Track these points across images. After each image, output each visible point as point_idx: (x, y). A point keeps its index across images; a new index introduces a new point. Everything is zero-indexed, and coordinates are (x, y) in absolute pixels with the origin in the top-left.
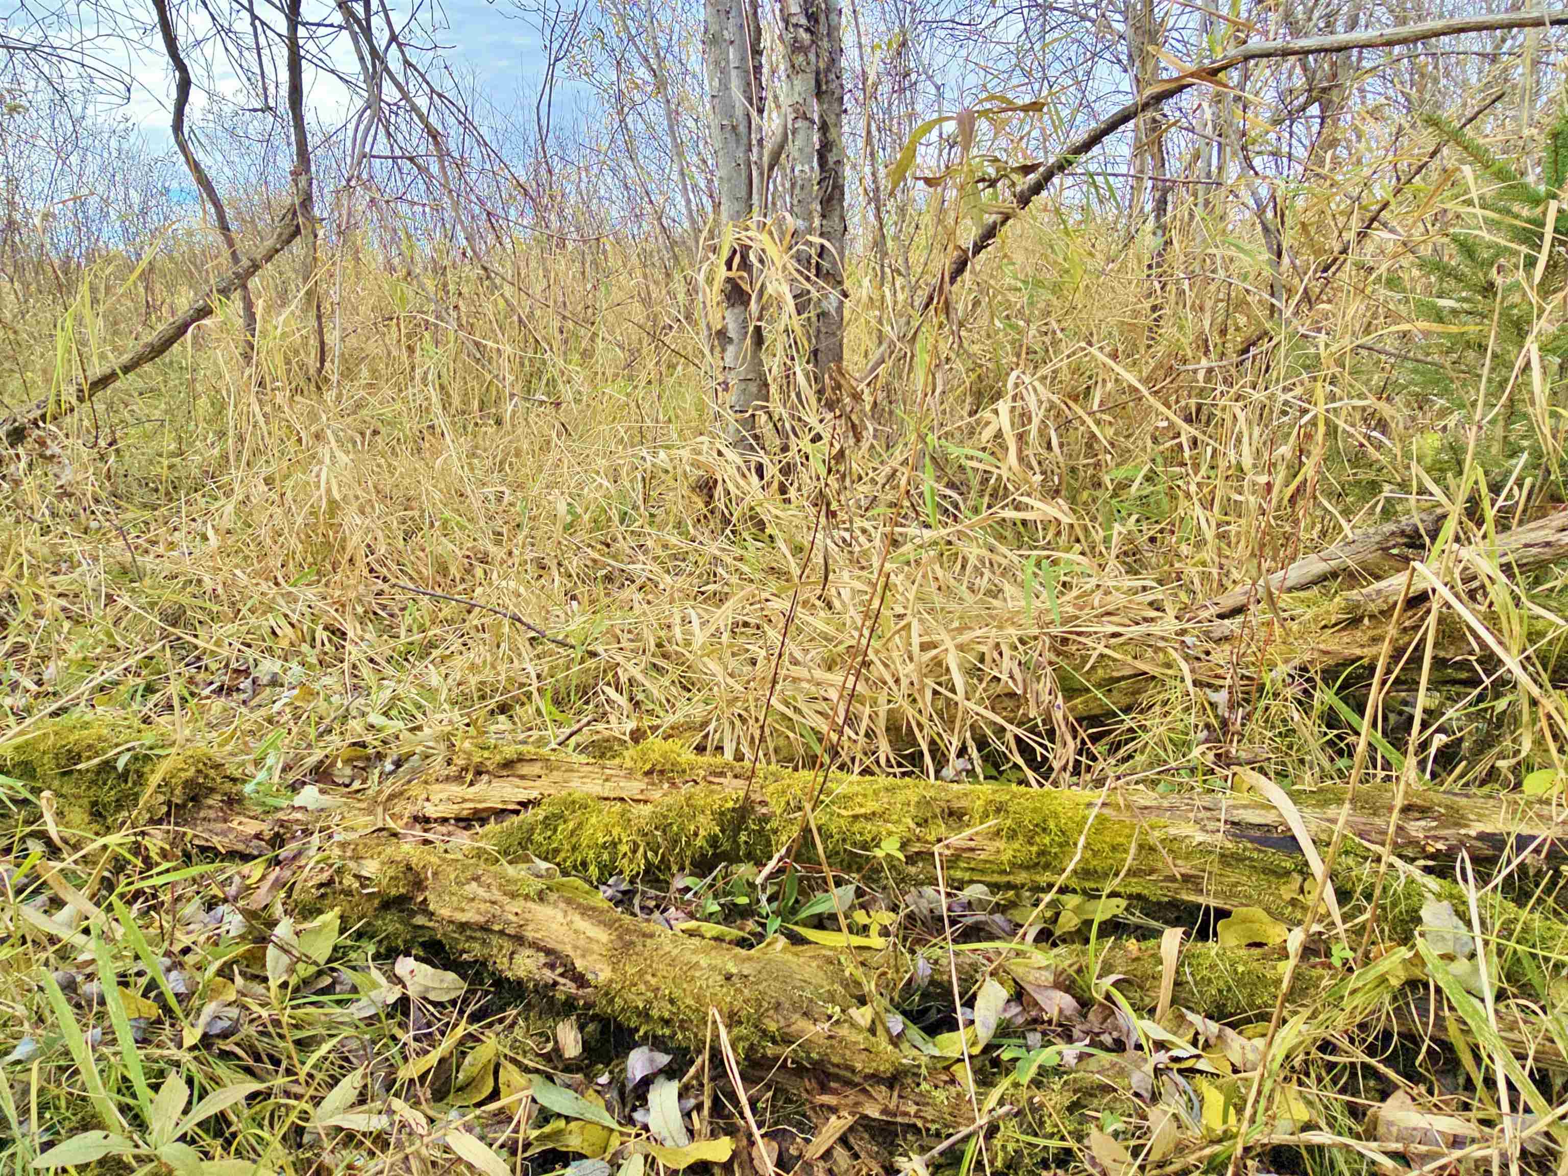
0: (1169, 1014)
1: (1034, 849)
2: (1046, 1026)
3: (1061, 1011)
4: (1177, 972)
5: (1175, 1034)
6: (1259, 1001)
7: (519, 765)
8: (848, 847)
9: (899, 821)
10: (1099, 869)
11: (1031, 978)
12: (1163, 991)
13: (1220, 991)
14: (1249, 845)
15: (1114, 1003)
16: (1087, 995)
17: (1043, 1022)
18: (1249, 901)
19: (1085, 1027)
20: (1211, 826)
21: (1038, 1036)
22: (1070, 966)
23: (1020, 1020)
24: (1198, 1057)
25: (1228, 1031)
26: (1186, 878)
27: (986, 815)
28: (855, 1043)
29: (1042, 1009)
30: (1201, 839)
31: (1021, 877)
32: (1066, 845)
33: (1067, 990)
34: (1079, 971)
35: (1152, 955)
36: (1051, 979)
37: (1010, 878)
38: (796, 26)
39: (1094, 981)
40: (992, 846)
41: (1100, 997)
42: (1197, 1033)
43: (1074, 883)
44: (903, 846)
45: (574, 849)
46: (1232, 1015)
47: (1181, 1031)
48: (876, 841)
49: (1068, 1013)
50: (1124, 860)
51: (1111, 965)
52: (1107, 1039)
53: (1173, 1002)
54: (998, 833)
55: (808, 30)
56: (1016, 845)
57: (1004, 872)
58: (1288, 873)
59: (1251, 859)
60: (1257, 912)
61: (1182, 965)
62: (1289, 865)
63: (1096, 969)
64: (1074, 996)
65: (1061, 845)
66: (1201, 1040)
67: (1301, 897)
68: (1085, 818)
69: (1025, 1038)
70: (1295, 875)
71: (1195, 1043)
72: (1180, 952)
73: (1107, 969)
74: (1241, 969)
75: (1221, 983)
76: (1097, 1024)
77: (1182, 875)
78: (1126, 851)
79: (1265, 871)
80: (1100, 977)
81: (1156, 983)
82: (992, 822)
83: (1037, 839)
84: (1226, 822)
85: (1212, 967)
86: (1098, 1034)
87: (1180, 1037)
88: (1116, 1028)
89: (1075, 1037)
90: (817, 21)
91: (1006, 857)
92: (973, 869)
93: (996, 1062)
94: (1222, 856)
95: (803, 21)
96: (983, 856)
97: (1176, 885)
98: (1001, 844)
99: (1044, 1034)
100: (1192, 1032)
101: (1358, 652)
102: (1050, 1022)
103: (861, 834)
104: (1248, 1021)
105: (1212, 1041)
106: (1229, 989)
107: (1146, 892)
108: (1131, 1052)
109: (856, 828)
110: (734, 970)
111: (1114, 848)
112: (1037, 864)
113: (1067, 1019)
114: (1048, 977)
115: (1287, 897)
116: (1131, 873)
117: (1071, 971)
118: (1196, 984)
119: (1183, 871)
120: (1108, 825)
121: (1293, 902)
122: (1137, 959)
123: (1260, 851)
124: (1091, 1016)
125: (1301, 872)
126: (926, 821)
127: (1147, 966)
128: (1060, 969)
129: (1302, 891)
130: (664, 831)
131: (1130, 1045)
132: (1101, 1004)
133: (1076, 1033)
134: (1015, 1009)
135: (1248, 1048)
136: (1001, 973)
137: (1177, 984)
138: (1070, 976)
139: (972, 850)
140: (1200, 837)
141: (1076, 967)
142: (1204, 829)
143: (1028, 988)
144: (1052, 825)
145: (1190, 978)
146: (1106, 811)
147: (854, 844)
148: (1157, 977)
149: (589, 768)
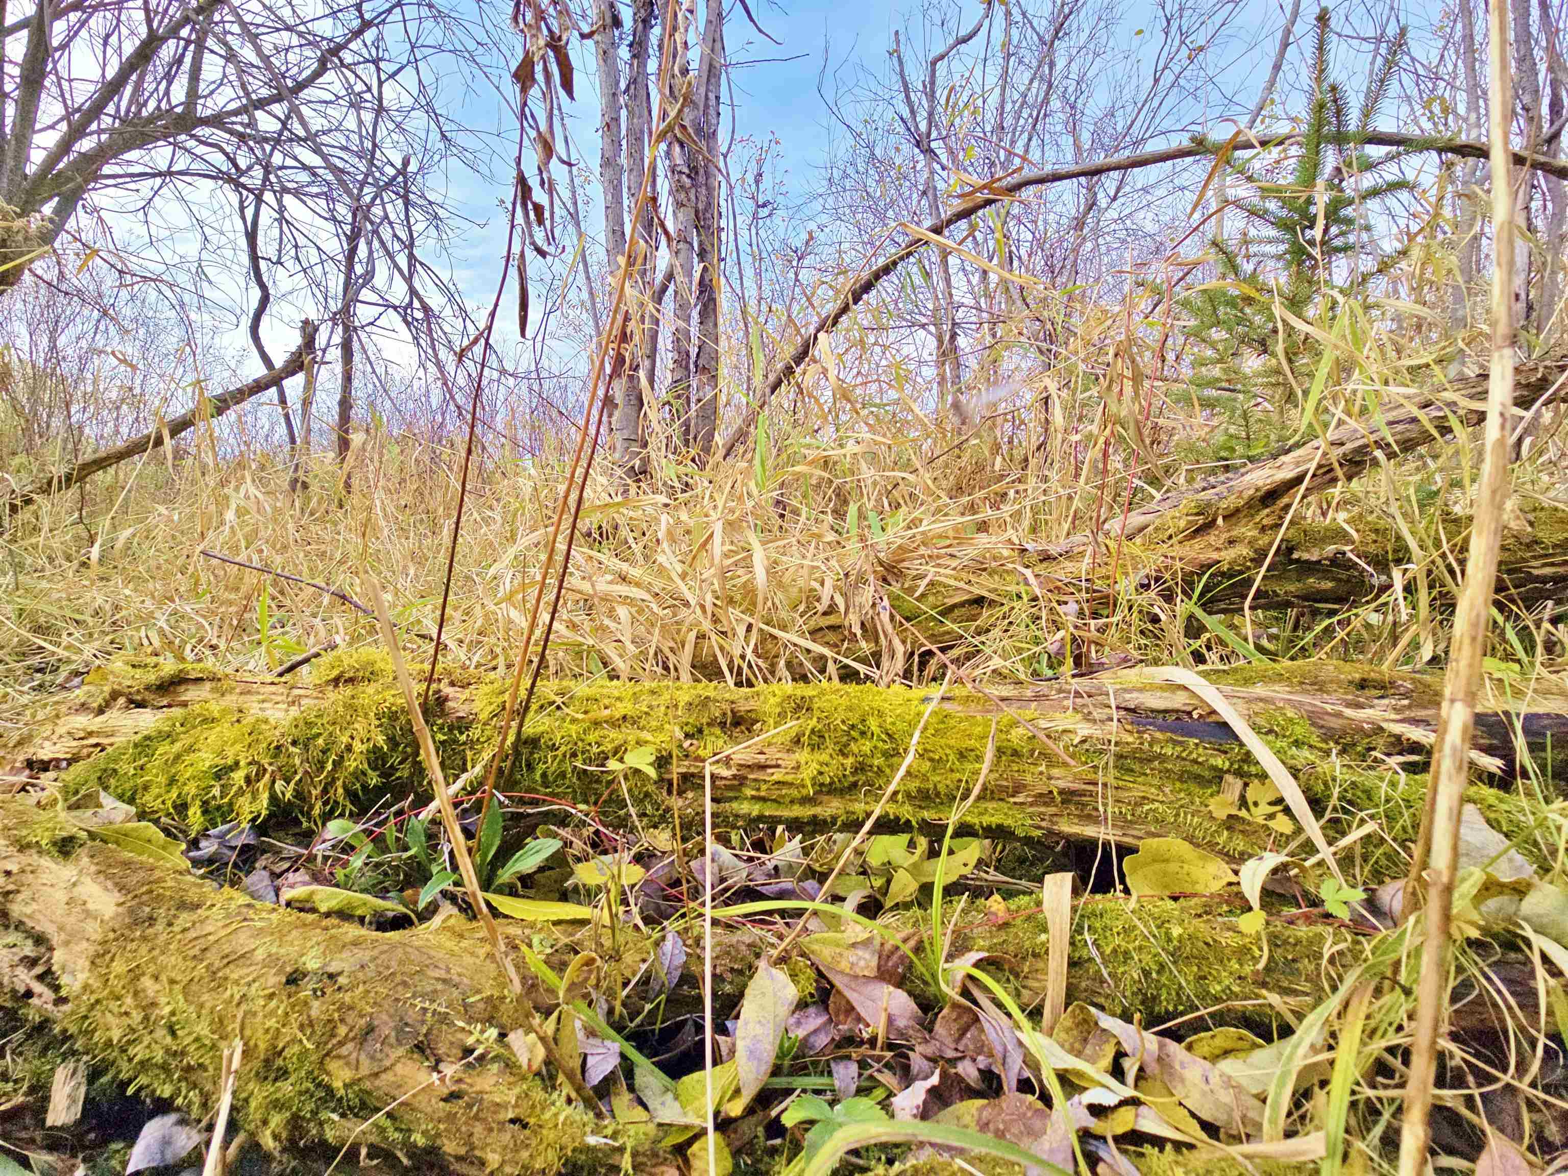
0: (1066, 1020)
1: (849, 761)
2: (864, 1050)
3: (890, 1020)
4: (1072, 943)
5: (1079, 1054)
6: (1215, 988)
7: (182, 688)
8: (579, 764)
9: (660, 729)
10: (941, 788)
11: (844, 965)
12: (1051, 975)
13: (1146, 973)
14: (1158, 735)
15: (976, 1003)
16: (933, 989)
17: (862, 1042)
18: (1162, 827)
19: (929, 1050)
20: (1097, 714)
21: (854, 1068)
22: (905, 941)
23: (822, 1041)
24: (1134, 1102)
25: (1173, 1046)
26: (1068, 796)
27: (782, 715)
28: (499, 1106)
29: (859, 1019)
30: (1086, 732)
31: (831, 808)
32: (894, 754)
33: (900, 982)
34: (919, 949)
35: (1029, 918)
36: (874, 963)
37: (817, 810)
38: (680, 172)
39: (942, 965)
40: (789, 761)
41: (952, 992)
42: (1120, 1055)
43: (906, 812)
44: (662, 762)
45: (172, 782)
46: (1170, 1016)
47: (1088, 1050)
48: (618, 752)
49: (901, 1023)
50: (977, 773)
51: (966, 938)
52: (968, 1071)
53: (1070, 996)
54: (797, 741)
55: (689, 176)
56: (825, 757)
57: (805, 801)
58: (1218, 776)
59: (1162, 758)
60: (1174, 844)
61: (1079, 930)
62: (1220, 762)
63: (943, 944)
64: (910, 993)
65: (886, 755)
66: (1130, 1067)
67: (1243, 813)
68: (919, 714)
69: (830, 1074)
70: (1229, 778)
71: (1117, 1072)
72: (1074, 909)
73: (959, 948)
74: (1176, 931)
75: (1147, 958)
76: (949, 1041)
77: (1061, 792)
78: (979, 759)
79: (1184, 777)
80: (950, 957)
81: (1040, 965)
82: (791, 726)
83: (853, 747)
84: (1118, 708)
85: (1127, 931)
86: (953, 1062)
87: (1092, 1060)
88: (982, 1048)
89: (915, 1069)
90: (697, 173)
91: (807, 774)
92: (764, 799)
93: (775, 1128)
94: (1120, 757)
95: (686, 171)
96: (778, 775)
97: (1052, 810)
98: (802, 755)
99: (863, 1065)
100: (1109, 1052)
101: (1215, 556)
102: (873, 1042)
103: (599, 744)
104: (1199, 1026)
105: (1153, 1068)
106: (1162, 967)
107: (1009, 822)
108: (1012, 1097)
109: (592, 737)
110: (312, 963)
111: (962, 755)
112: (855, 785)
113: (902, 1034)
114: (867, 961)
115: (1221, 814)
116: (987, 794)
117: (906, 949)
118: (1105, 962)
119: (1062, 784)
120: (952, 722)
121: (1232, 822)
122: (1006, 925)
123: (1176, 743)
124: (939, 1028)
125: (1239, 773)
126: (700, 731)
127: (1022, 934)
128: (888, 947)
129: (1243, 802)
130: (306, 747)
131: (1010, 1082)
132: (955, 1006)
133: (917, 1061)
134: (814, 1020)
135: (1215, 1079)
136: (795, 957)
137: (1074, 964)
138: (904, 957)
139: (763, 767)
140: (1084, 730)
141: (912, 943)
142: (1088, 718)
143: (838, 981)
144: (873, 724)
145: (1094, 952)
146: (947, 706)
147: (589, 761)
148: (1040, 954)
149: (273, 688)
